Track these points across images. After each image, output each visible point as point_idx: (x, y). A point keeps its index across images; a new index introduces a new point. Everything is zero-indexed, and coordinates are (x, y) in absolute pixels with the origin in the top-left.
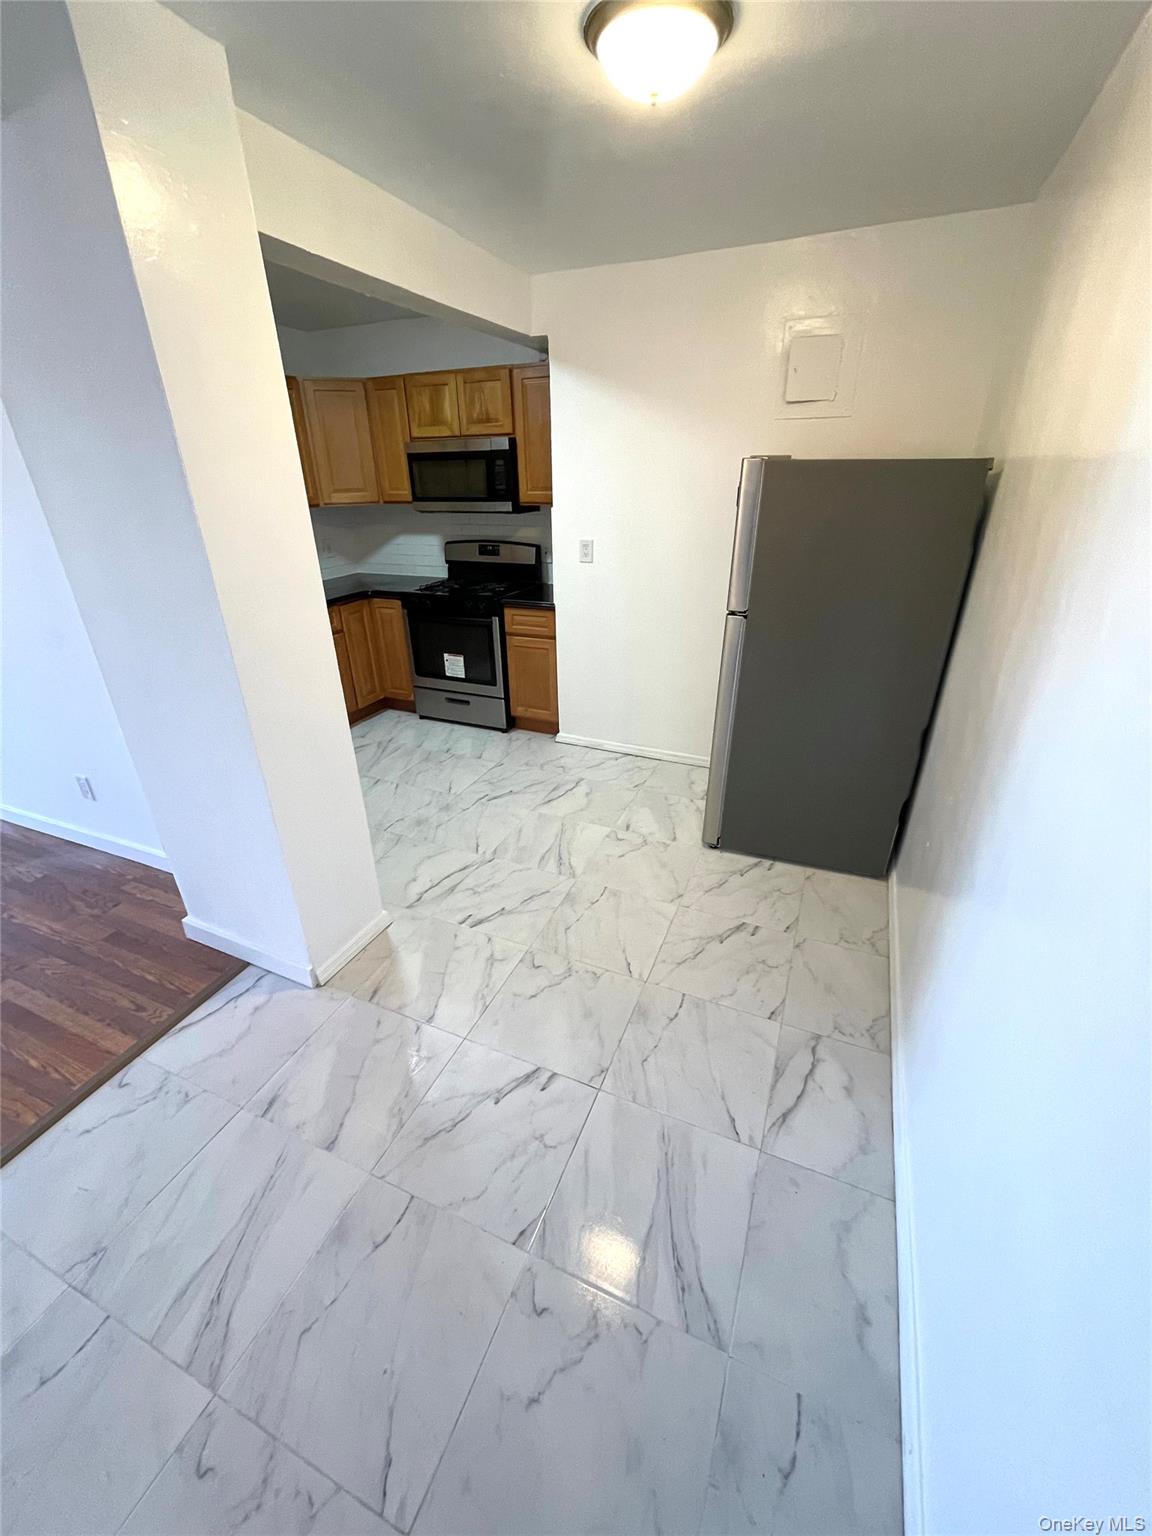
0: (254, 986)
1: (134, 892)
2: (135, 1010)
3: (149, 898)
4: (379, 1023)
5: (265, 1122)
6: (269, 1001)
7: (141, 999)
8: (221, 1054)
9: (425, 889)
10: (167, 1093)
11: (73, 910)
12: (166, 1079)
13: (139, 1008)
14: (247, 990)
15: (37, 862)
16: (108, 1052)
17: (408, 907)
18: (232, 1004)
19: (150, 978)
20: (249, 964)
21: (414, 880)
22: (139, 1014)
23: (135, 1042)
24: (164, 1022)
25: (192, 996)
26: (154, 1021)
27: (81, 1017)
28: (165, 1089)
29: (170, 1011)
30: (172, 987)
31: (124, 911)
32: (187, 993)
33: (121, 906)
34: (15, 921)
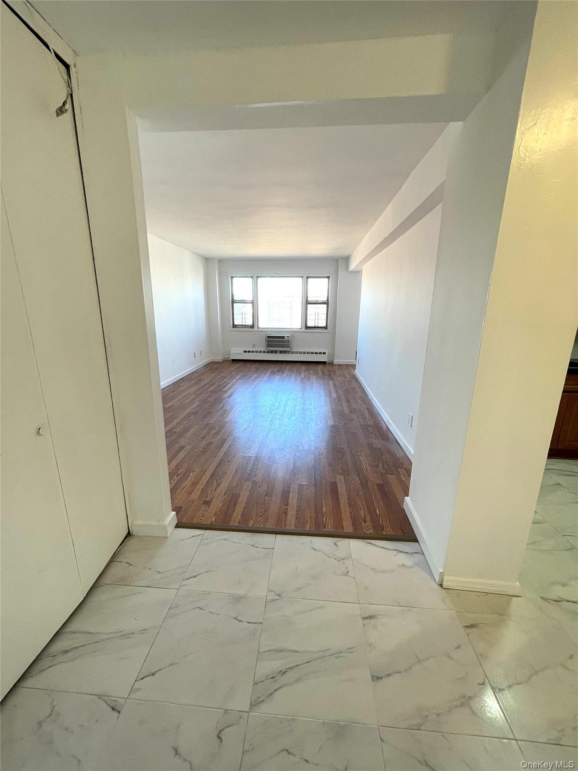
0: (411, 554)
1: (401, 473)
2: (363, 520)
3: (404, 480)
4: (459, 647)
5: (361, 623)
6: (411, 567)
7: (368, 518)
8: (373, 569)
9: (569, 599)
10: (344, 563)
11: (377, 466)
12: (348, 557)
13: (365, 521)
14: (407, 553)
15: (382, 441)
16: (343, 527)
17: (542, 598)
18: (395, 552)
19: (378, 512)
20: (418, 542)
21: (564, 585)
22: (363, 523)
23: (352, 532)
24: (367, 534)
25: (384, 533)
26: (364, 530)
27: (347, 506)
28: (344, 561)
29: (371, 531)
30: (381, 522)
31: (391, 478)
32: (384, 530)
33: (393, 476)
34: (360, 458)
